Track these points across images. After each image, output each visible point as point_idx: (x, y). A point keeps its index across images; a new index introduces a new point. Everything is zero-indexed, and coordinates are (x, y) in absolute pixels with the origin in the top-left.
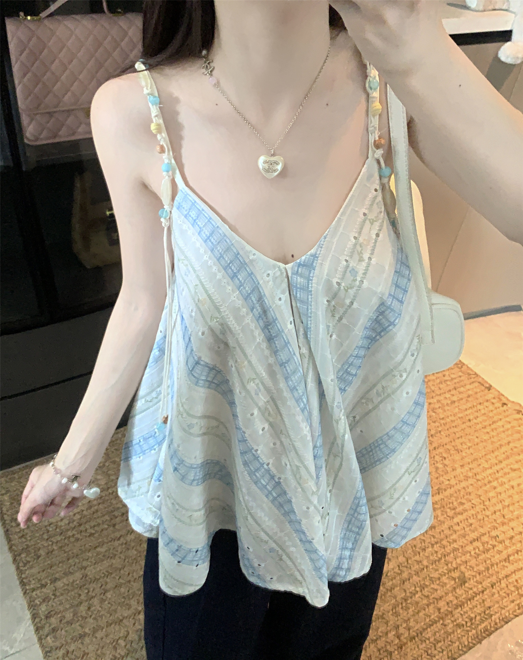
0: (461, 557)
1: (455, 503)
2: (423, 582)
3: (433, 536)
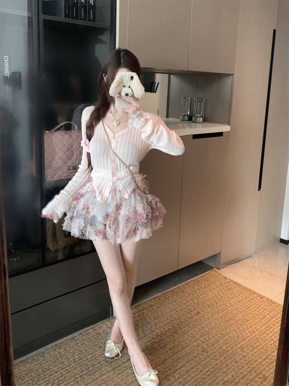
0: (261, 368)
1: (252, 344)
2: (246, 382)
3: (246, 360)
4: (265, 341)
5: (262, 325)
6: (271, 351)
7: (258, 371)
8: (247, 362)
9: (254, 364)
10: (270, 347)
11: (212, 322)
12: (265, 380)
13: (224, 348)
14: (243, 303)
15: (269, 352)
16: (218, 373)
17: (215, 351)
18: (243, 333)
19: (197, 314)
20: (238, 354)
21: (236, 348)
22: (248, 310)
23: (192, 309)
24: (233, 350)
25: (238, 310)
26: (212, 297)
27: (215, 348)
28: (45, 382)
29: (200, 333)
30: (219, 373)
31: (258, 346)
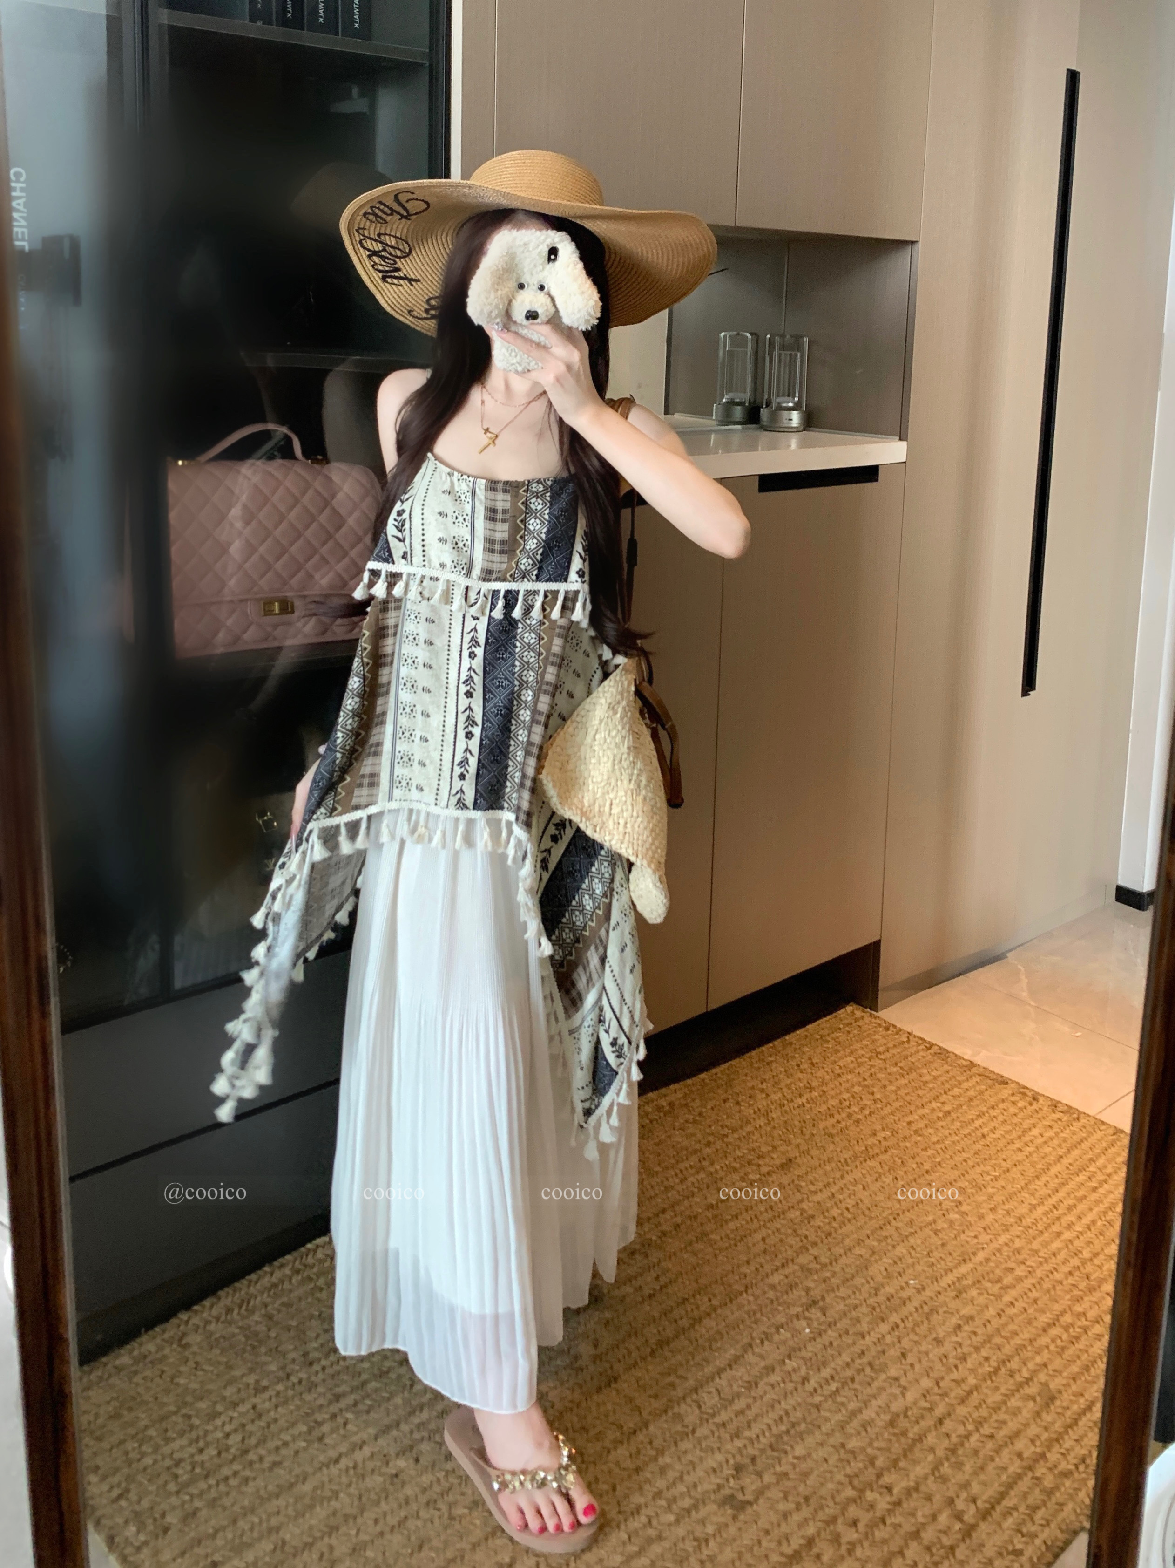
0: (1033, 1358)
1: (997, 1272)
2: (975, 1415)
3: (975, 1333)
4: (1046, 1261)
5: (1034, 1202)
7: (1020, 1371)
8: (979, 1339)
9: (1007, 1346)
10: (1065, 1283)
11: (841, 1197)
12: (1048, 1405)
13: (889, 1290)
14: (962, 1119)
15: (1061, 1302)
16: (869, 1384)
17: (857, 1302)
18: (964, 1232)
19: (783, 1166)
20: (945, 1312)
21: (939, 1289)
22: (981, 1147)
23: (764, 1149)
24: (924, 1298)
25: (942, 1146)
26: (841, 1103)
27: (854, 1293)
29: (798, 1239)
30: (875, 1384)
31: (1020, 1279)
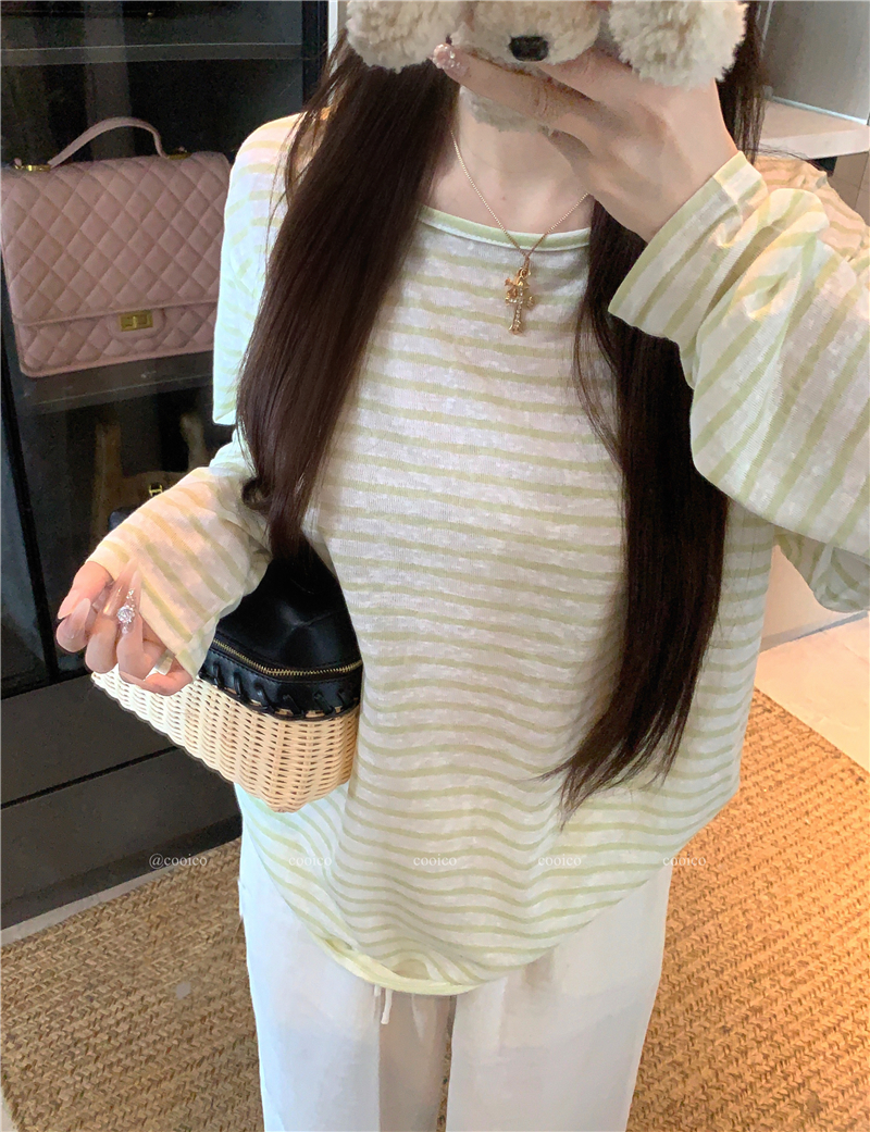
0: (808, 1063)
1: (792, 964)
3: (759, 1026)
4: (840, 959)
5: (841, 893)
6: (853, 1002)
7: (794, 1074)
8: (764, 1034)
9: (787, 1045)
10: (852, 986)
12: (814, 1117)
13: (691, 968)
14: (790, 792)
15: (846, 1006)
16: (655, 1066)
18: (769, 915)
20: (737, 1001)
21: (736, 974)
22: (802, 825)
24: (722, 982)
25: (767, 819)
28: (89, 1026)
31: (812, 975)
